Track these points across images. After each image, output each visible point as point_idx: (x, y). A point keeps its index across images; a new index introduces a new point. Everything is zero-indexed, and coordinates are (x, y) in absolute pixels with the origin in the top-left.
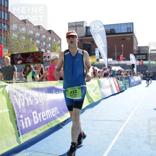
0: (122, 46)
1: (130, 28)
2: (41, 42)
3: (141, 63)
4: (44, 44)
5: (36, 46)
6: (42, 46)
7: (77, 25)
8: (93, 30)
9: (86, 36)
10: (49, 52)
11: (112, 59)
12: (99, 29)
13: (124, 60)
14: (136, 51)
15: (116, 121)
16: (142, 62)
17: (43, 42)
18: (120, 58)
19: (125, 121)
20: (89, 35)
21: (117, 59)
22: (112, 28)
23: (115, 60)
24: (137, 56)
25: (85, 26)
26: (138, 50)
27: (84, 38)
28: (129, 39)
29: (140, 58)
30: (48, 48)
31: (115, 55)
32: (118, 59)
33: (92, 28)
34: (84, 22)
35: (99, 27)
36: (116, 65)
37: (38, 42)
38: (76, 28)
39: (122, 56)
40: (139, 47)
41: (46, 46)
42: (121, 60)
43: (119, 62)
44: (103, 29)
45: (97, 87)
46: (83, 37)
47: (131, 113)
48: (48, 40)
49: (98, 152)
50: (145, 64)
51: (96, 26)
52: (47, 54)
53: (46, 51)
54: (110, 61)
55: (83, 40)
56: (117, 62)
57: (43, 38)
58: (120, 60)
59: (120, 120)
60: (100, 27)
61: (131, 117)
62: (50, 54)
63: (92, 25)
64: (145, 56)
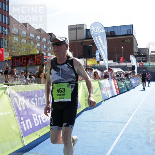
0: (122, 48)
1: (130, 30)
2: (42, 45)
3: (141, 64)
4: (45, 47)
5: (37, 49)
6: (43, 49)
7: (77, 27)
8: (94, 32)
9: (86, 39)
10: (49, 54)
11: (112, 61)
12: (99, 31)
13: (124, 62)
14: (136, 53)
15: (117, 122)
16: (143, 64)
17: (43, 45)
18: (120, 60)
19: (126, 122)
20: (90, 37)
21: (117, 61)
22: (112, 30)
23: (116, 61)
24: (137, 58)
25: (85, 29)
26: (138, 52)
27: (84, 41)
28: (129, 41)
29: (140, 60)
30: (49, 51)
31: (115, 56)
32: (119, 61)
33: (93, 30)
34: (85, 25)
35: (99, 29)
36: (117, 67)
37: (39, 45)
38: (76, 30)
39: (122, 58)
40: (139, 49)
41: (46, 49)
42: (122, 62)
43: (119, 64)
44: (103, 31)
45: (98, 88)
46: (84, 39)
47: (132, 115)
48: (48, 43)
49: (100, 153)
50: (146, 66)
51: (96, 28)
52: (48, 57)
53: (47, 54)
54: (111, 63)
55: (83, 43)
56: (117, 64)
57: (44, 41)
58: (120, 62)
59: (121, 121)
60: (101, 29)
61: (133, 118)
62: (51, 56)
63: (93, 27)
64: (145, 57)
